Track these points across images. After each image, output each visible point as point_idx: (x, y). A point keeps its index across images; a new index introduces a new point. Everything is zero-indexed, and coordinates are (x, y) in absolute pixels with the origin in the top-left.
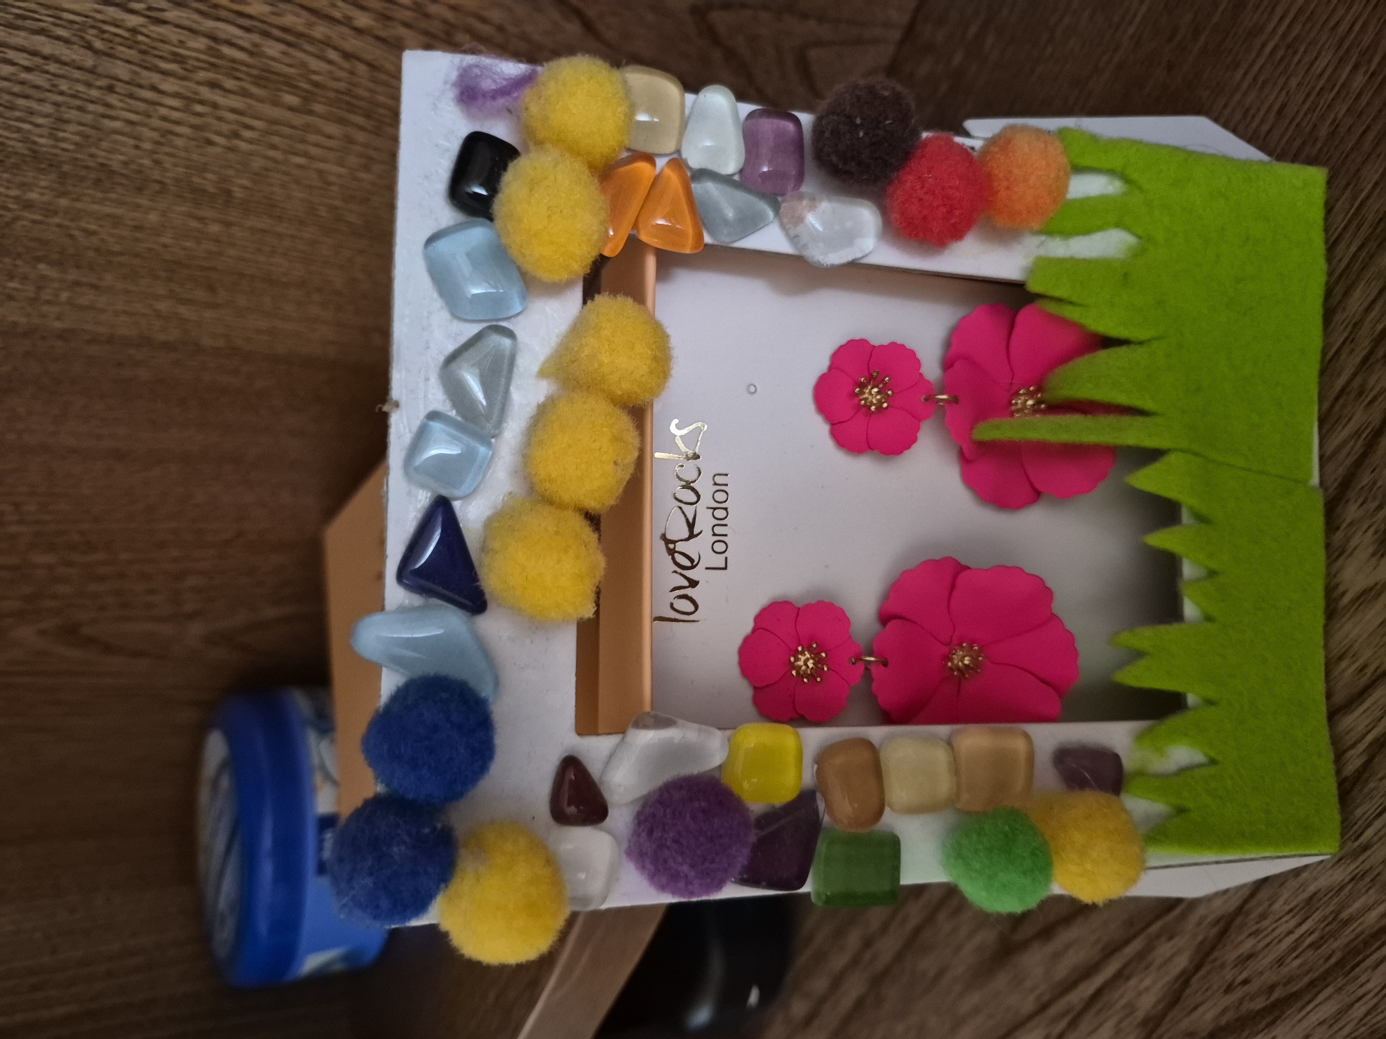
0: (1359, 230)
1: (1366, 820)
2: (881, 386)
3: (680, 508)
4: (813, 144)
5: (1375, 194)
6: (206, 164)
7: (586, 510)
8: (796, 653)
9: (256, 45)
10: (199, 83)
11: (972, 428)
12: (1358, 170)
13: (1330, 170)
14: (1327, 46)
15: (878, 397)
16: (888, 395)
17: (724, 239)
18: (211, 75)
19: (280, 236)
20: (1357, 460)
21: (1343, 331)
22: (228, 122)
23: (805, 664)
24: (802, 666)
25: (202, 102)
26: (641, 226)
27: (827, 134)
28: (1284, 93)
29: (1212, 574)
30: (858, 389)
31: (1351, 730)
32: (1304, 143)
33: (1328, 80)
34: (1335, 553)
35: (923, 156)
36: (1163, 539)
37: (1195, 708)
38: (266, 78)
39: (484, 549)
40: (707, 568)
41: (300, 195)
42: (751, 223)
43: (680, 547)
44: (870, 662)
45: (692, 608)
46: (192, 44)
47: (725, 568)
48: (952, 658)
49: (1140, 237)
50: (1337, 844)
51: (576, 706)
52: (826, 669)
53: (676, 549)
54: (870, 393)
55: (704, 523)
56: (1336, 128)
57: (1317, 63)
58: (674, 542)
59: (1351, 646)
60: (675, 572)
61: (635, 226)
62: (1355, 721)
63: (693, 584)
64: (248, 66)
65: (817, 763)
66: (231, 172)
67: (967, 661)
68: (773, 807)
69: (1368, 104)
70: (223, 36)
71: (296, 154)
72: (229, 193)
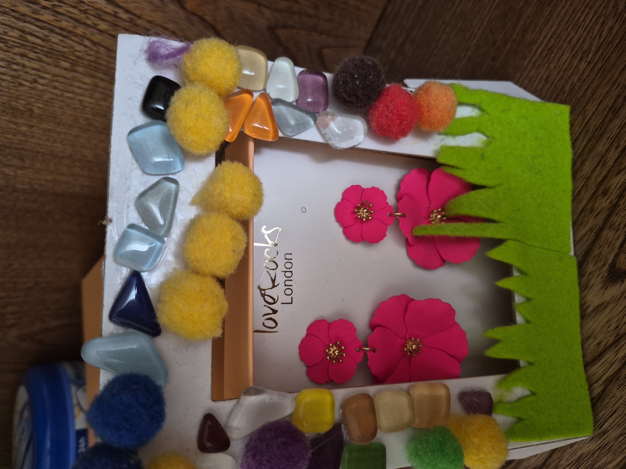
0: (587, 134)
1: (605, 418)
2: (368, 208)
3: (268, 272)
4: (333, 87)
5: (593, 117)
6: (18, 95)
7: (217, 277)
8: (329, 347)
9: (46, 36)
10: (15, 54)
11: (412, 230)
12: (585, 106)
13: (572, 106)
14: (567, 49)
15: (367, 214)
16: (372, 213)
17: (289, 134)
18: (22, 50)
19: (59, 133)
20: (591, 243)
21: (582, 181)
22: (31, 75)
23: (334, 352)
24: (332, 354)
25: (16, 64)
26: (246, 127)
27: (340, 83)
28: (548, 71)
29: (528, 299)
30: (357, 210)
31: (595, 374)
32: (558, 94)
33: (568, 65)
34: (584, 287)
35: (387, 95)
36: (504, 283)
37: (524, 367)
38: (51, 53)
39: (159, 301)
40: (282, 303)
41: (70, 112)
42: (302, 126)
43: (268, 292)
44: (366, 350)
45: (274, 325)
46: (11, 34)
47: (291, 303)
48: (407, 346)
49: (488, 137)
50: (592, 432)
51: (211, 385)
52: (344, 355)
53: (266, 294)
54: (363, 212)
55: (280, 279)
56: (574, 86)
57: (562, 58)
58: (264, 290)
59: (593, 333)
60: (265, 306)
61: (243, 127)
62: (597, 369)
63: (275, 312)
64: (41, 46)
65: (342, 408)
66: (33, 100)
67: (414, 347)
68: (319, 434)
69: (587, 76)
70: (28, 30)
71: (68, 92)
72: (32, 111)
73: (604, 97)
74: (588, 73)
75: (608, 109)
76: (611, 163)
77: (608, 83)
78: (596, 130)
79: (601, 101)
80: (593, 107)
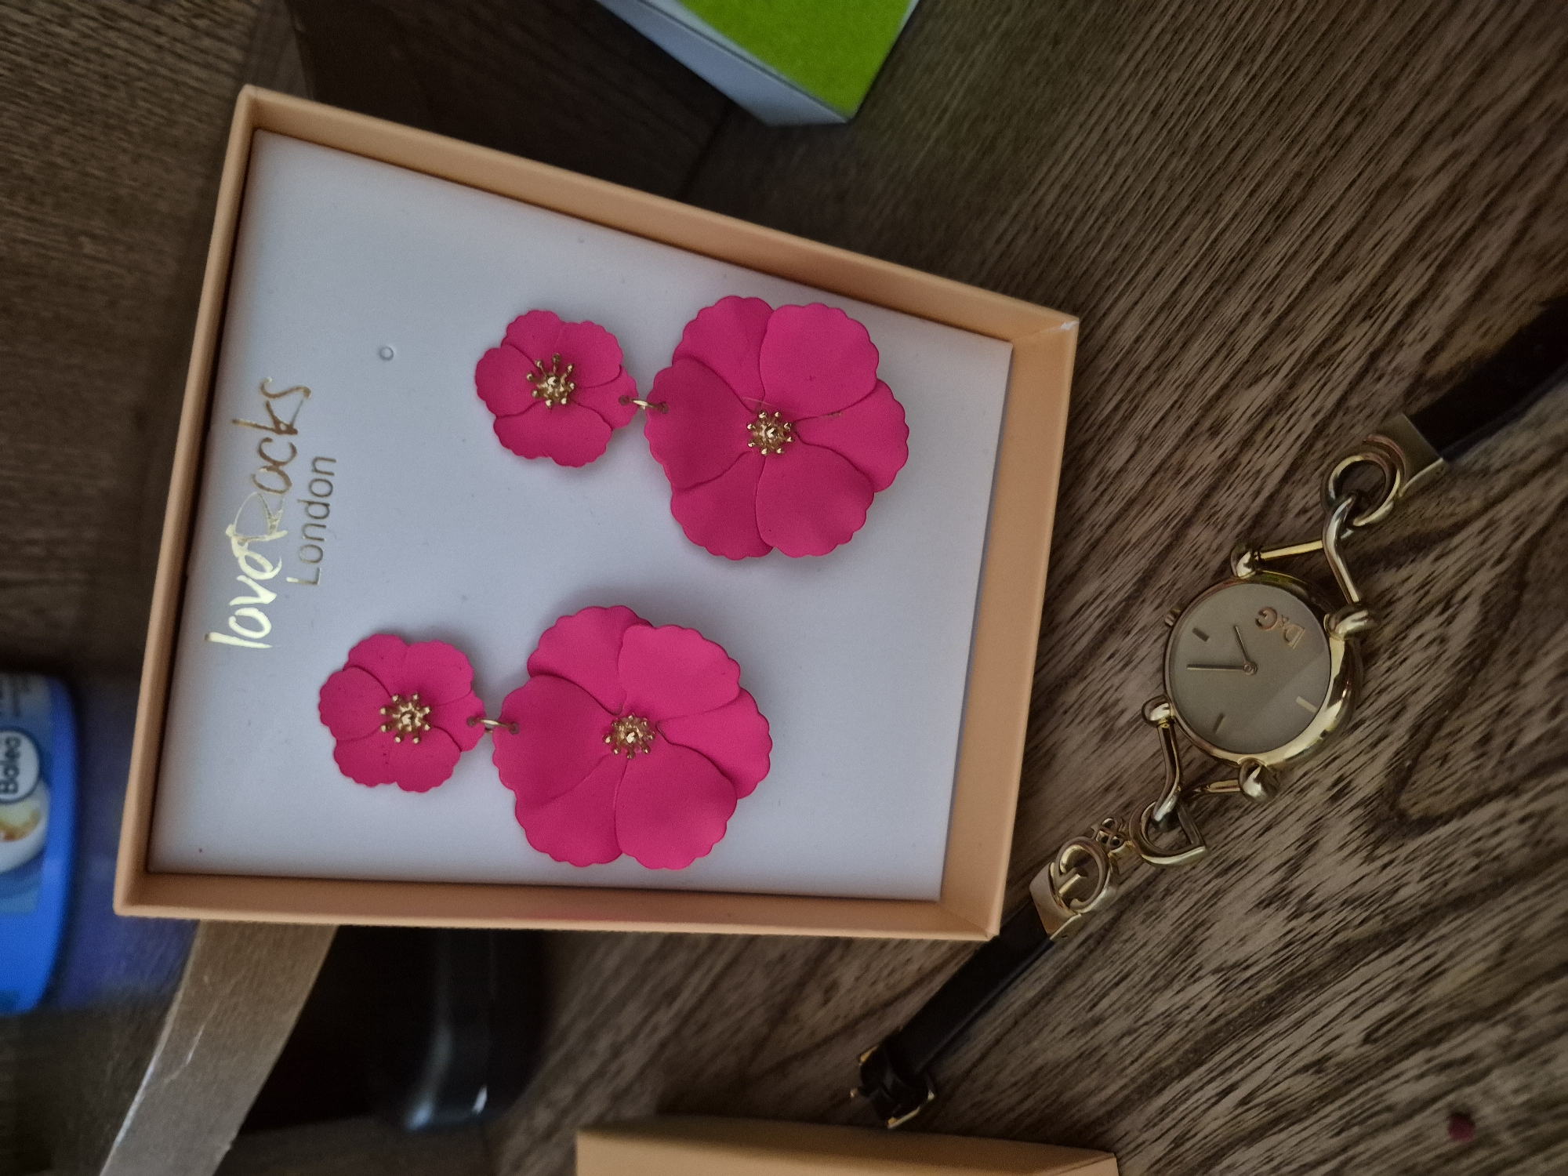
2: (564, 375)
3: (260, 495)
5: (1233, 227)
8: (390, 704)
12: (1221, 195)
14: (1215, 35)
15: (557, 389)
16: (571, 388)
20: (1161, 552)
23: (401, 718)
28: (1163, 88)
30: (530, 375)
33: (1210, 76)
47: (315, 583)
52: (426, 728)
55: (294, 521)
67: (631, 737)
69: (1242, 114)
73: (1267, 175)
74: (1244, 105)
75: (1267, 209)
76: (1244, 352)
77: (1282, 139)
78: (1233, 261)
79: (1258, 185)
80: (1238, 199)
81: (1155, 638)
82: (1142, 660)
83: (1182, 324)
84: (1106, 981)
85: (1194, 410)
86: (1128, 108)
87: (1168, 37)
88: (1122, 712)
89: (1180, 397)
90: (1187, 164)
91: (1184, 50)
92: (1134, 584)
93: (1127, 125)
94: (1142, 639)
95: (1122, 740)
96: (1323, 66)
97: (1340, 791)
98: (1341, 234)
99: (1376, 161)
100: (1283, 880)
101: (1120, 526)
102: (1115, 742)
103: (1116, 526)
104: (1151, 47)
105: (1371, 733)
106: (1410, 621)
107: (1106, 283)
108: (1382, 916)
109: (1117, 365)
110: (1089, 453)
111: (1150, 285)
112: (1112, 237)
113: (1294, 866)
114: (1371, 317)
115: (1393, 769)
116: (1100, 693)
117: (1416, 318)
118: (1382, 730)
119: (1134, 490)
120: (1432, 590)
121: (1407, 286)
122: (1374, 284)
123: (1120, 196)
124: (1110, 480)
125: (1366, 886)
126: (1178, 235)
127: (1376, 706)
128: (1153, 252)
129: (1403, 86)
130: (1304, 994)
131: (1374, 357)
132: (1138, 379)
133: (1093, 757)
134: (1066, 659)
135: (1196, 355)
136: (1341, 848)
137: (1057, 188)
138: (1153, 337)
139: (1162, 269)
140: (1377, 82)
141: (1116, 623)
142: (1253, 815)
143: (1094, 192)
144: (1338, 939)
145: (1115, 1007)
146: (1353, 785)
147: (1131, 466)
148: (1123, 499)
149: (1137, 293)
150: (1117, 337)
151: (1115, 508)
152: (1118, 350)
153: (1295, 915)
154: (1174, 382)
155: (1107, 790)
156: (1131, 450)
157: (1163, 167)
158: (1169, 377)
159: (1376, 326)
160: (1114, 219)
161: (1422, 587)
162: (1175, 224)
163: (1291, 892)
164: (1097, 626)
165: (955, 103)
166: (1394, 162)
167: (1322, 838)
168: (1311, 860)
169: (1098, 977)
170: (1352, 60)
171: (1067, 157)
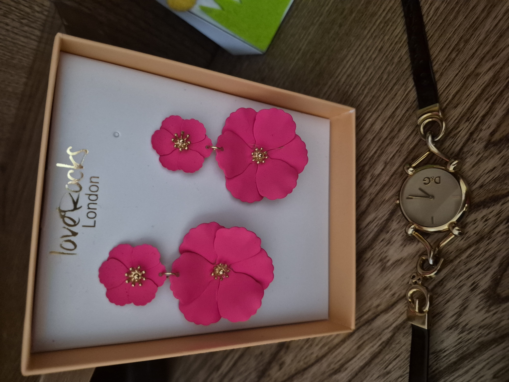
1: (390, 361)
57: (395, 31)
59: (390, 284)
62: (390, 317)
81: (398, 234)
82: (394, 242)
83: (398, 123)
84: (391, 358)
85: (405, 153)
86: (370, 49)
87: (382, 25)
88: (388, 261)
89: (399, 148)
90: (394, 68)
91: (389, 29)
92: (389, 215)
93: (370, 55)
94: (393, 234)
95: (389, 271)
96: (442, 35)
97: (474, 287)
98: (455, 91)
99: (465, 67)
100: (456, 320)
101: (381, 194)
102: (387, 271)
103: (379, 194)
104: (377, 28)
105: (484, 267)
106: (495, 226)
107: (367, 109)
108: (495, 332)
109: (374, 138)
110: (367, 168)
111: (384, 110)
112: (368, 93)
113: (459, 314)
114: (469, 121)
115: (494, 279)
116: (378, 254)
117: (486, 120)
118: (488, 265)
119: (385, 181)
120: (502, 216)
121: (482, 109)
122: (469, 109)
123: (369, 79)
124: (375, 178)
125: (488, 321)
126: (393, 92)
127: (485, 257)
128: (384, 98)
129: (472, 41)
130: (467, 361)
131: (472, 134)
132: (383, 142)
133: (379, 277)
134: (366, 242)
135: (404, 134)
136: (477, 308)
137: (345, 77)
138: (387, 128)
139: (388, 104)
140: (462, 40)
141: (383, 228)
142: (442, 296)
143: (359, 78)
144: (479, 340)
145: (394, 368)
146: (479, 285)
147: (383, 173)
148: (381, 184)
149: (379, 112)
150: (373, 128)
151: (378, 188)
152: (374, 132)
153: (462, 332)
154: (397, 143)
155: (385, 289)
156: (383, 167)
157: (386, 68)
158: (394, 142)
159: (471, 124)
160: (368, 87)
161: (498, 214)
162: (392, 88)
163: (459, 324)
164: (376, 230)
165: (303, 48)
166: (472, 67)
167: (469, 304)
168: (466, 312)
169: (387, 357)
170: (452, 32)
171: (348, 66)
